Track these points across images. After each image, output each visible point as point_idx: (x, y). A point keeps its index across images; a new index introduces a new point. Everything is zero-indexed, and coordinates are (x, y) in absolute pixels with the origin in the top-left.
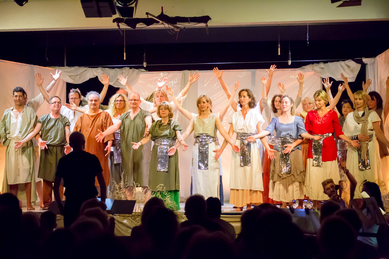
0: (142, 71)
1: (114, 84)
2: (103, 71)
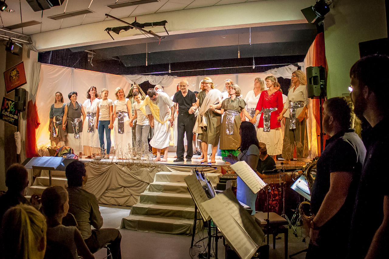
0: (175, 77)
2: (151, 77)
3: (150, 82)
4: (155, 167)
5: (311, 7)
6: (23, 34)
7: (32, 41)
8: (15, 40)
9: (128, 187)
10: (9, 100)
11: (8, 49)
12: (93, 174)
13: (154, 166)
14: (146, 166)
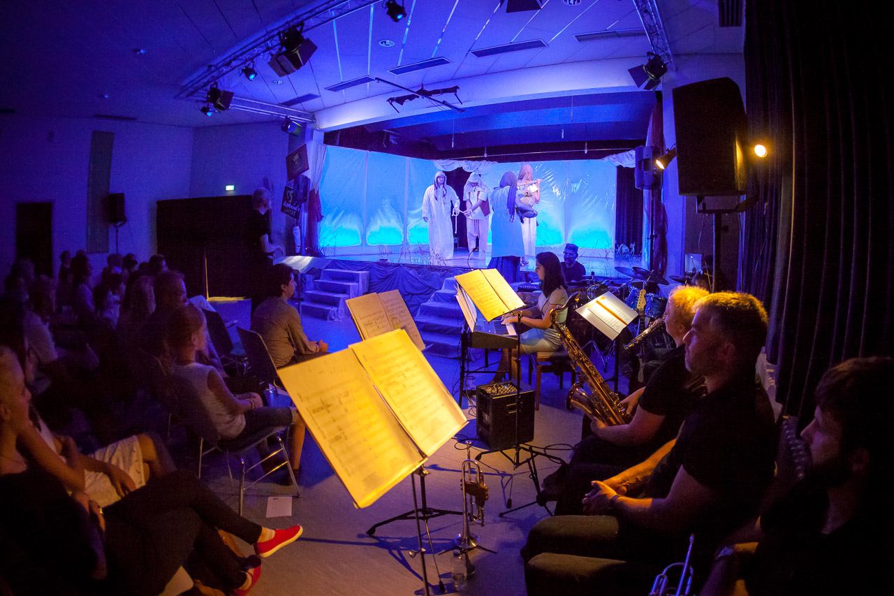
5: (643, 65)
6: (305, 111)
7: (315, 119)
8: (294, 118)
9: (416, 294)
10: (290, 189)
11: (285, 129)
12: (379, 278)
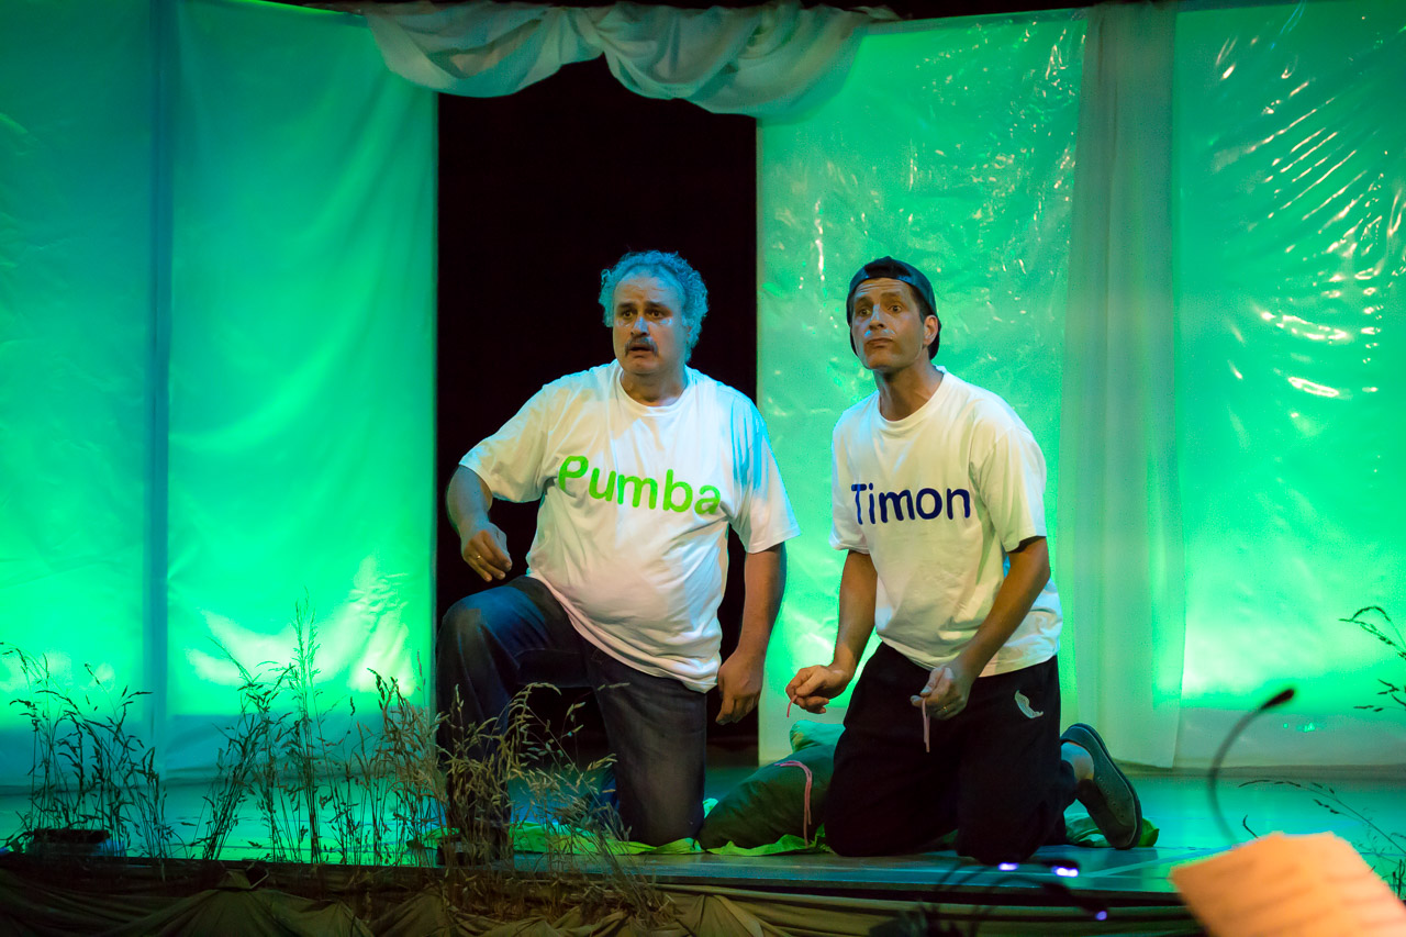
0: (876, 21)
1: (706, 91)
2: (633, 18)
3: (616, 72)
4: (629, 908)
13: (612, 904)
14: (539, 902)
